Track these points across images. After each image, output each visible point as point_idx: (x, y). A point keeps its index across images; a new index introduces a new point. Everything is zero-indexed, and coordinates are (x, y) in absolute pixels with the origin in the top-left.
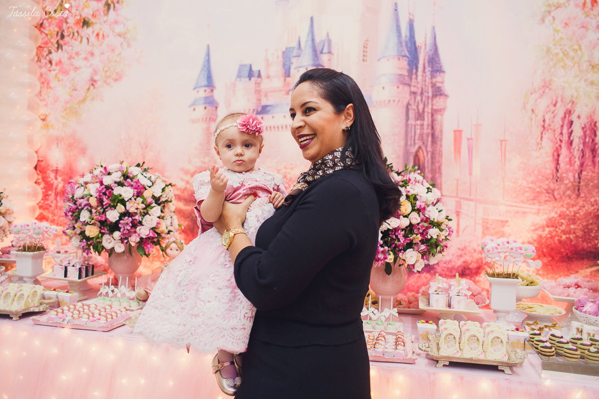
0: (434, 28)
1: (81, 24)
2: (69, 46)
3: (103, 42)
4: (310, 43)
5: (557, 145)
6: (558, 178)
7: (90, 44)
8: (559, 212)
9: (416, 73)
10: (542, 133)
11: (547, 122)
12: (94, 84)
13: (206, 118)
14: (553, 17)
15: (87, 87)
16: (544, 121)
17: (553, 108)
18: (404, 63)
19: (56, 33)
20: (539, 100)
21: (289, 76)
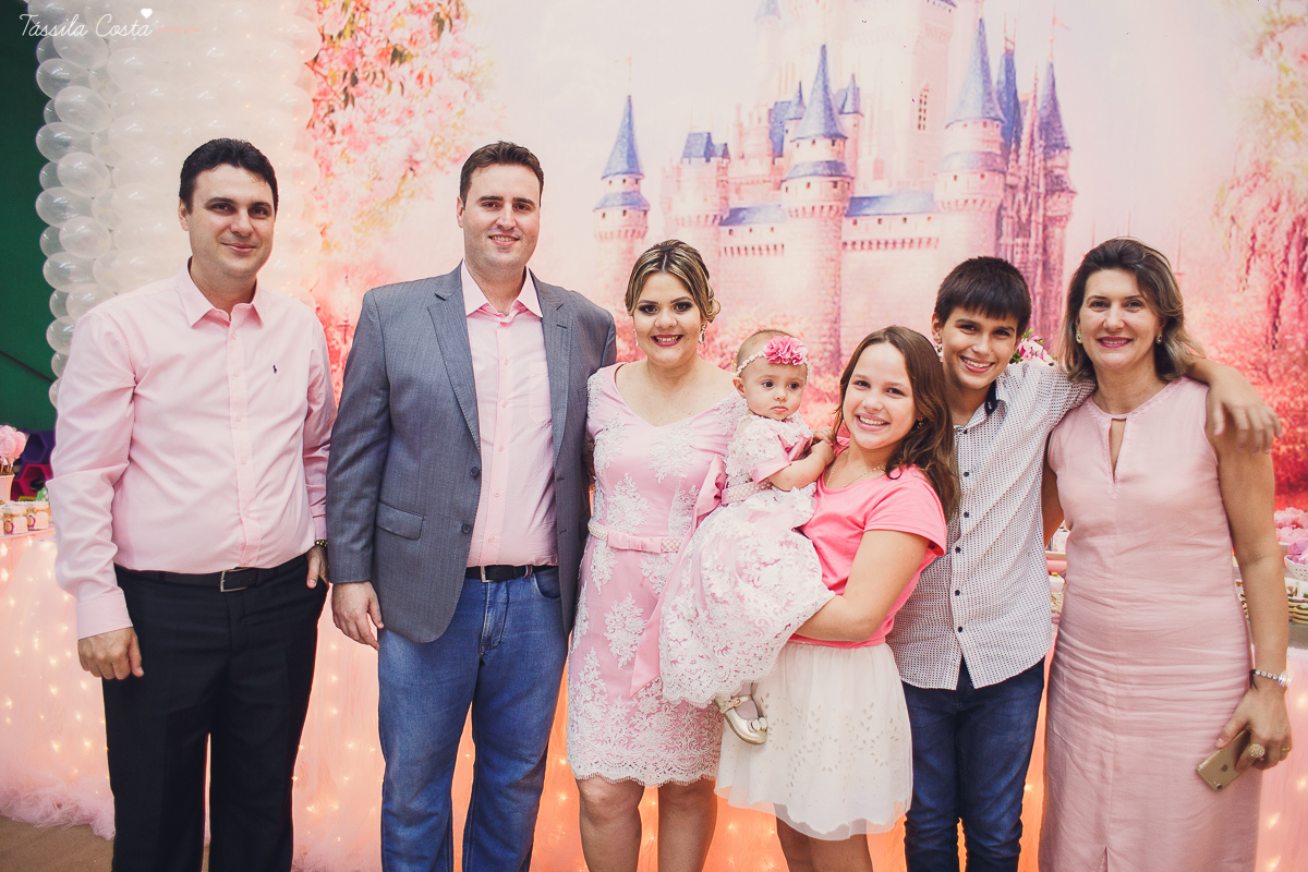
0: (1052, 65)
1: (390, 57)
2: (366, 98)
3: (430, 91)
4: (820, 93)
5: (1277, 283)
6: (1277, 342)
7: (406, 93)
8: (1275, 404)
9: (1017, 151)
10: (1249, 261)
11: (1260, 238)
12: (414, 167)
13: (627, 231)
14: (1280, 45)
15: (402, 174)
16: (1254, 237)
17: (1271, 215)
18: (995, 132)
19: (342, 74)
20: (1245, 200)
21: (781, 156)
